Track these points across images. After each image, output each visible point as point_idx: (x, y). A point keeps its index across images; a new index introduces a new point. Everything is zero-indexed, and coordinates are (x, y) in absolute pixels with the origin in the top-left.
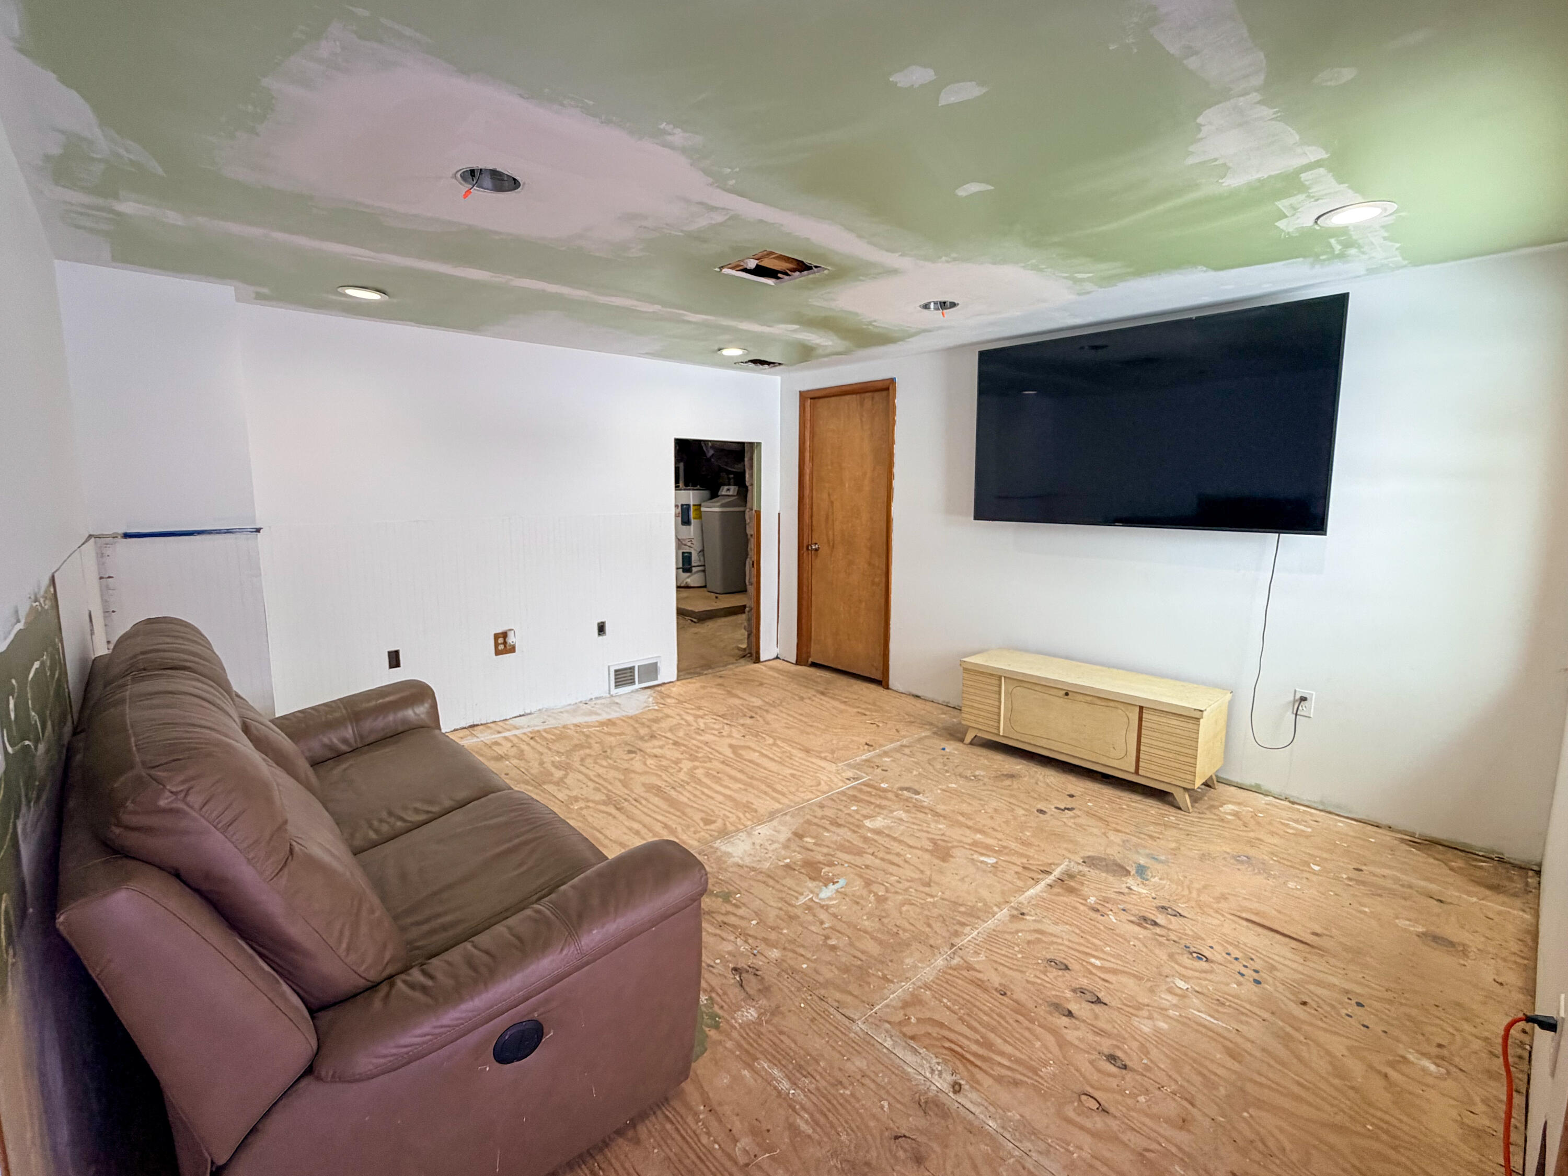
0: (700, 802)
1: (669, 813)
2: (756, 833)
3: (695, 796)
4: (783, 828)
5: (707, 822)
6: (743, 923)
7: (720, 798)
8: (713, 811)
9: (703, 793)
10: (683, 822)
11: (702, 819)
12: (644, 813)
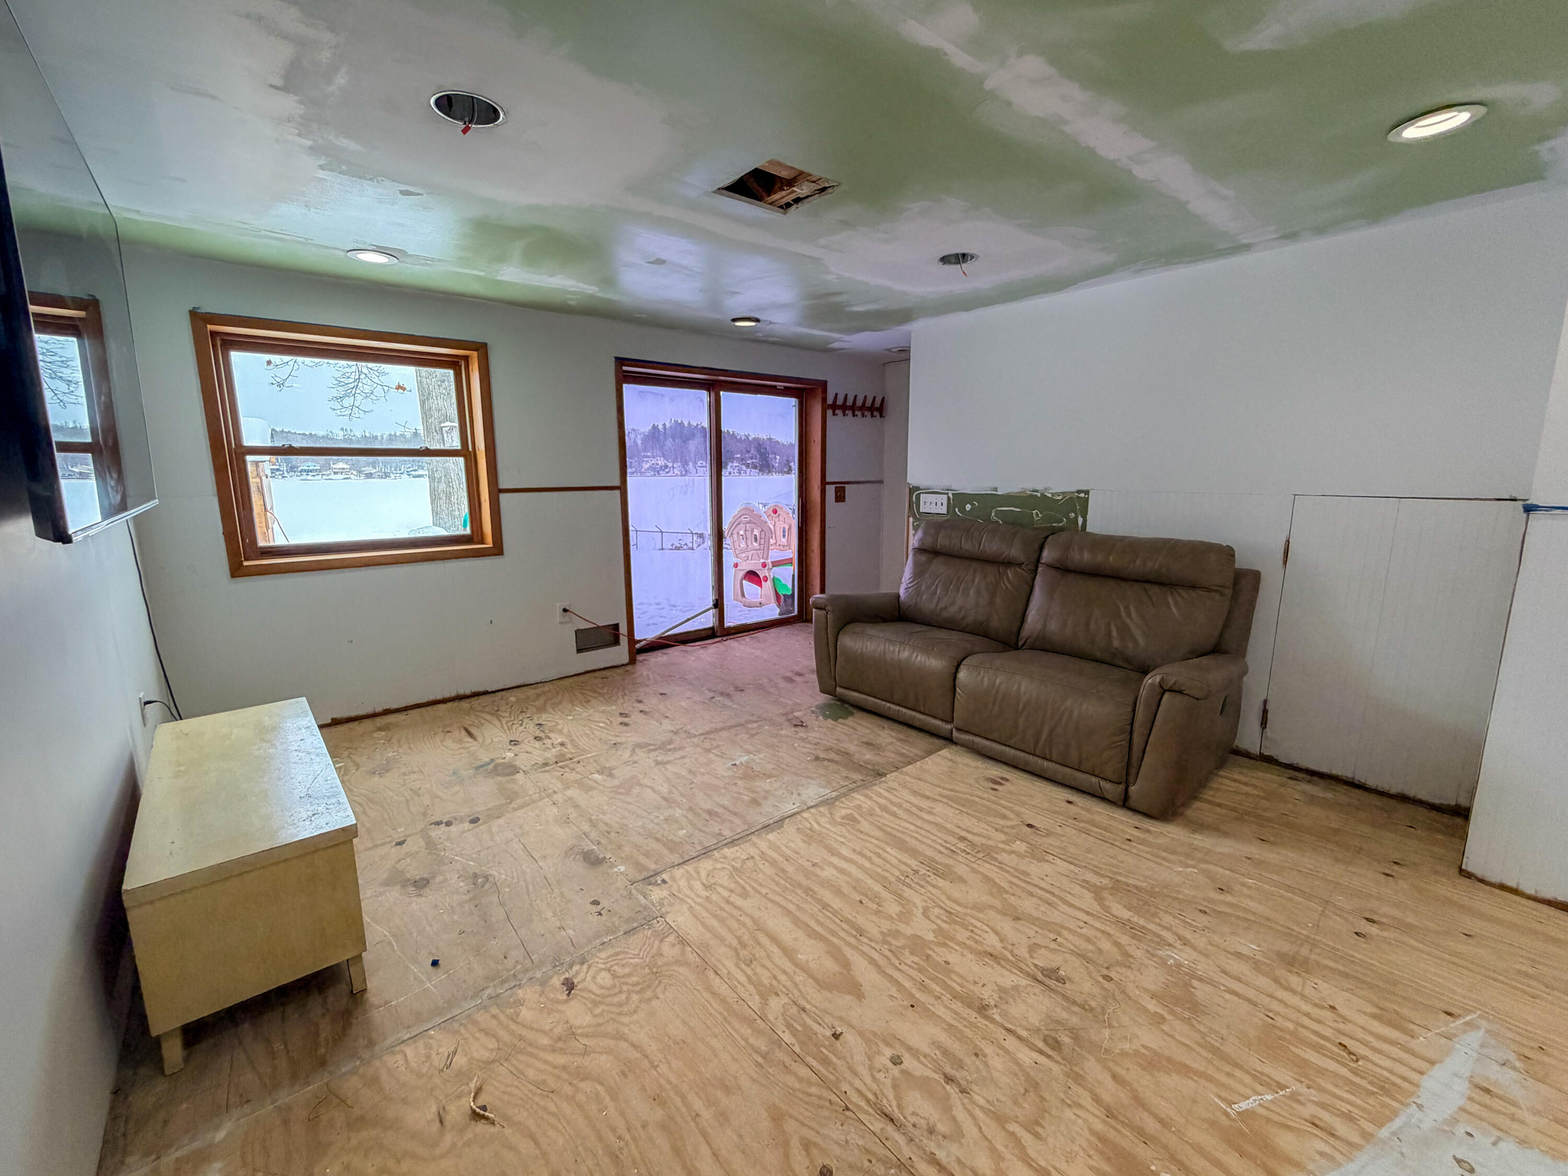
0: (872, 847)
1: (901, 832)
2: (797, 805)
3: (879, 856)
4: (770, 810)
5: (851, 819)
6: (803, 744)
7: (845, 852)
8: (848, 831)
9: (869, 859)
10: (877, 818)
11: (859, 822)
12: (933, 834)
